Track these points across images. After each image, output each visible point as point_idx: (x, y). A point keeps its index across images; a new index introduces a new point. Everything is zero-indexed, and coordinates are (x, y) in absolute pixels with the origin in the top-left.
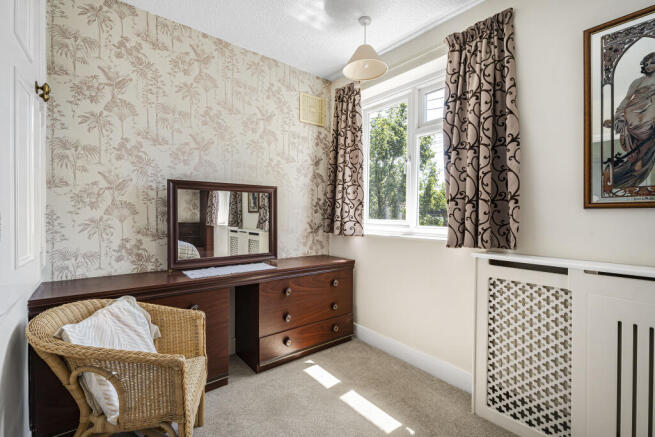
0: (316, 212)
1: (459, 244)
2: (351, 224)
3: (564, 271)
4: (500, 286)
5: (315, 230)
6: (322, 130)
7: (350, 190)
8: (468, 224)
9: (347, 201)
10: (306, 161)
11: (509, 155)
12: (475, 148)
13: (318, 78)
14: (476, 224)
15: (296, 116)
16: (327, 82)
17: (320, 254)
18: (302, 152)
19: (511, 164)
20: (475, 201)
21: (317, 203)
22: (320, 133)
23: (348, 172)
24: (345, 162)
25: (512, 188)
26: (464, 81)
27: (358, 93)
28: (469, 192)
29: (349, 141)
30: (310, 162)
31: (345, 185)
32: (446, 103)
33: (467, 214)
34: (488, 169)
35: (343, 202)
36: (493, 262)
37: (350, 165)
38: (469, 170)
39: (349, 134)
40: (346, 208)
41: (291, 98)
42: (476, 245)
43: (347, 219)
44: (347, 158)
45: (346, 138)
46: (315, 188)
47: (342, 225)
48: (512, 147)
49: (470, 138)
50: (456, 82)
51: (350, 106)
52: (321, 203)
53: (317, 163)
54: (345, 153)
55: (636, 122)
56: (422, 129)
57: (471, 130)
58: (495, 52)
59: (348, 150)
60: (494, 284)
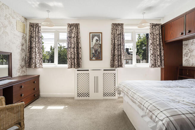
0: (23, 61)
1: (71, 67)
2: (38, 65)
3: (88, 70)
4: (79, 75)
5: (22, 67)
6: (24, 34)
7: (38, 55)
8: (73, 63)
9: (37, 58)
10: (19, 44)
11: (80, 51)
12: (74, 48)
13: (23, 17)
14: (74, 63)
15: (16, 28)
16: (26, 19)
17: (24, 75)
18: (17, 41)
19: (80, 52)
20: (74, 59)
21: (23, 58)
22: (24, 35)
23: (37, 49)
24: (35, 46)
25: (80, 57)
26: (71, 34)
27: (40, 27)
28: (73, 57)
29: (37, 40)
30: (20, 44)
31: (36, 53)
32: (67, 38)
33: (73, 62)
34: (76, 53)
35: (35, 58)
36: (78, 70)
37: (37, 47)
38: (73, 53)
39: (37, 38)
40: (37, 60)
41: (14, 22)
42: (74, 67)
43: (37, 63)
44: (36, 45)
45: (35, 39)
46: (22, 53)
47: (35, 65)
48: (80, 49)
49: (73, 46)
50: (69, 34)
51: (37, 30)
52: (24, 58)
53: (23, 45)
54: (35, 43)
55: (95, 48)
56: (58, 41)
57: (73, 44)
58: (77, 30)
59: (37, 43)
60: (78, 75)
